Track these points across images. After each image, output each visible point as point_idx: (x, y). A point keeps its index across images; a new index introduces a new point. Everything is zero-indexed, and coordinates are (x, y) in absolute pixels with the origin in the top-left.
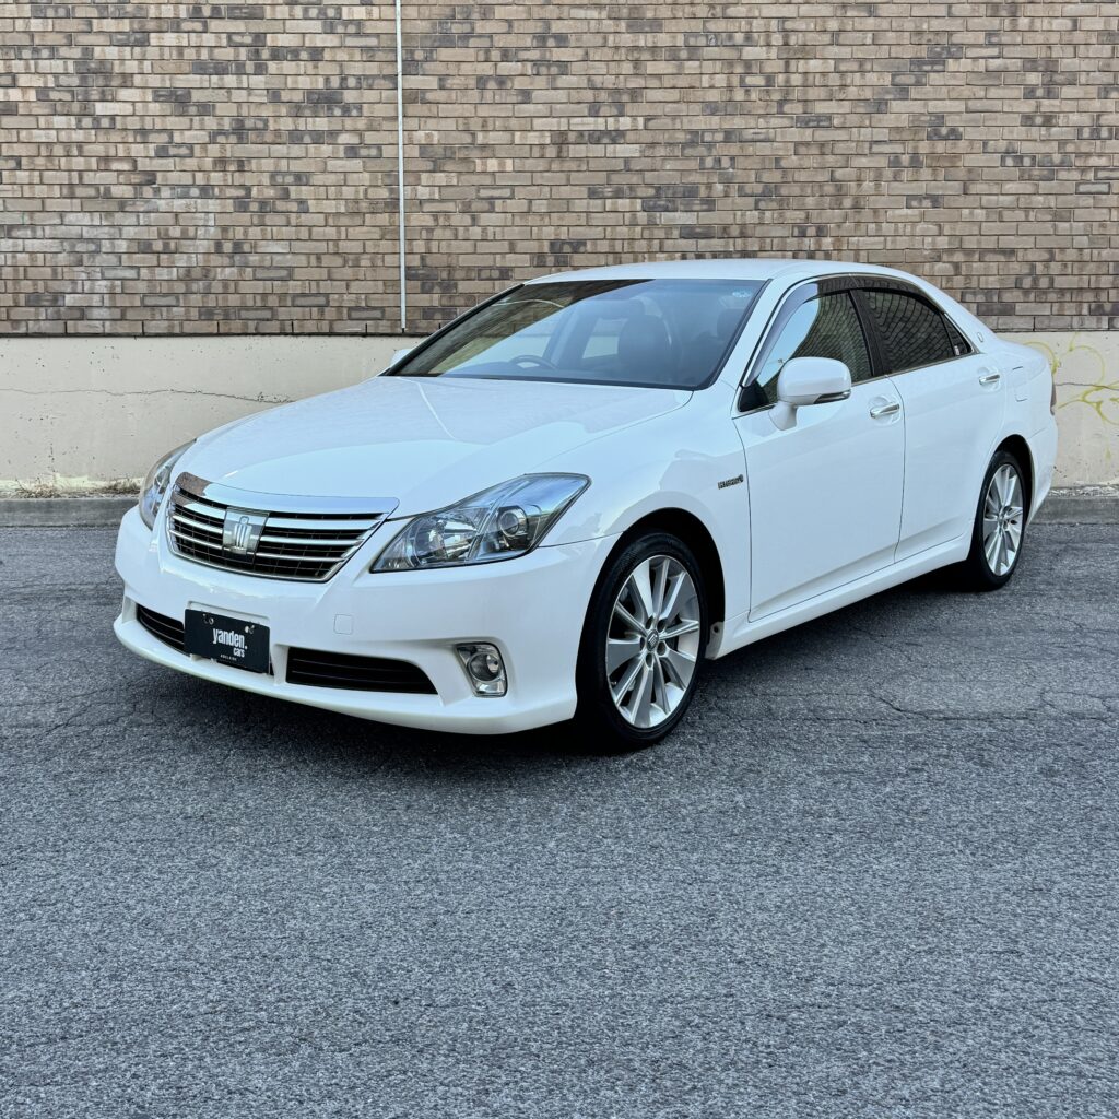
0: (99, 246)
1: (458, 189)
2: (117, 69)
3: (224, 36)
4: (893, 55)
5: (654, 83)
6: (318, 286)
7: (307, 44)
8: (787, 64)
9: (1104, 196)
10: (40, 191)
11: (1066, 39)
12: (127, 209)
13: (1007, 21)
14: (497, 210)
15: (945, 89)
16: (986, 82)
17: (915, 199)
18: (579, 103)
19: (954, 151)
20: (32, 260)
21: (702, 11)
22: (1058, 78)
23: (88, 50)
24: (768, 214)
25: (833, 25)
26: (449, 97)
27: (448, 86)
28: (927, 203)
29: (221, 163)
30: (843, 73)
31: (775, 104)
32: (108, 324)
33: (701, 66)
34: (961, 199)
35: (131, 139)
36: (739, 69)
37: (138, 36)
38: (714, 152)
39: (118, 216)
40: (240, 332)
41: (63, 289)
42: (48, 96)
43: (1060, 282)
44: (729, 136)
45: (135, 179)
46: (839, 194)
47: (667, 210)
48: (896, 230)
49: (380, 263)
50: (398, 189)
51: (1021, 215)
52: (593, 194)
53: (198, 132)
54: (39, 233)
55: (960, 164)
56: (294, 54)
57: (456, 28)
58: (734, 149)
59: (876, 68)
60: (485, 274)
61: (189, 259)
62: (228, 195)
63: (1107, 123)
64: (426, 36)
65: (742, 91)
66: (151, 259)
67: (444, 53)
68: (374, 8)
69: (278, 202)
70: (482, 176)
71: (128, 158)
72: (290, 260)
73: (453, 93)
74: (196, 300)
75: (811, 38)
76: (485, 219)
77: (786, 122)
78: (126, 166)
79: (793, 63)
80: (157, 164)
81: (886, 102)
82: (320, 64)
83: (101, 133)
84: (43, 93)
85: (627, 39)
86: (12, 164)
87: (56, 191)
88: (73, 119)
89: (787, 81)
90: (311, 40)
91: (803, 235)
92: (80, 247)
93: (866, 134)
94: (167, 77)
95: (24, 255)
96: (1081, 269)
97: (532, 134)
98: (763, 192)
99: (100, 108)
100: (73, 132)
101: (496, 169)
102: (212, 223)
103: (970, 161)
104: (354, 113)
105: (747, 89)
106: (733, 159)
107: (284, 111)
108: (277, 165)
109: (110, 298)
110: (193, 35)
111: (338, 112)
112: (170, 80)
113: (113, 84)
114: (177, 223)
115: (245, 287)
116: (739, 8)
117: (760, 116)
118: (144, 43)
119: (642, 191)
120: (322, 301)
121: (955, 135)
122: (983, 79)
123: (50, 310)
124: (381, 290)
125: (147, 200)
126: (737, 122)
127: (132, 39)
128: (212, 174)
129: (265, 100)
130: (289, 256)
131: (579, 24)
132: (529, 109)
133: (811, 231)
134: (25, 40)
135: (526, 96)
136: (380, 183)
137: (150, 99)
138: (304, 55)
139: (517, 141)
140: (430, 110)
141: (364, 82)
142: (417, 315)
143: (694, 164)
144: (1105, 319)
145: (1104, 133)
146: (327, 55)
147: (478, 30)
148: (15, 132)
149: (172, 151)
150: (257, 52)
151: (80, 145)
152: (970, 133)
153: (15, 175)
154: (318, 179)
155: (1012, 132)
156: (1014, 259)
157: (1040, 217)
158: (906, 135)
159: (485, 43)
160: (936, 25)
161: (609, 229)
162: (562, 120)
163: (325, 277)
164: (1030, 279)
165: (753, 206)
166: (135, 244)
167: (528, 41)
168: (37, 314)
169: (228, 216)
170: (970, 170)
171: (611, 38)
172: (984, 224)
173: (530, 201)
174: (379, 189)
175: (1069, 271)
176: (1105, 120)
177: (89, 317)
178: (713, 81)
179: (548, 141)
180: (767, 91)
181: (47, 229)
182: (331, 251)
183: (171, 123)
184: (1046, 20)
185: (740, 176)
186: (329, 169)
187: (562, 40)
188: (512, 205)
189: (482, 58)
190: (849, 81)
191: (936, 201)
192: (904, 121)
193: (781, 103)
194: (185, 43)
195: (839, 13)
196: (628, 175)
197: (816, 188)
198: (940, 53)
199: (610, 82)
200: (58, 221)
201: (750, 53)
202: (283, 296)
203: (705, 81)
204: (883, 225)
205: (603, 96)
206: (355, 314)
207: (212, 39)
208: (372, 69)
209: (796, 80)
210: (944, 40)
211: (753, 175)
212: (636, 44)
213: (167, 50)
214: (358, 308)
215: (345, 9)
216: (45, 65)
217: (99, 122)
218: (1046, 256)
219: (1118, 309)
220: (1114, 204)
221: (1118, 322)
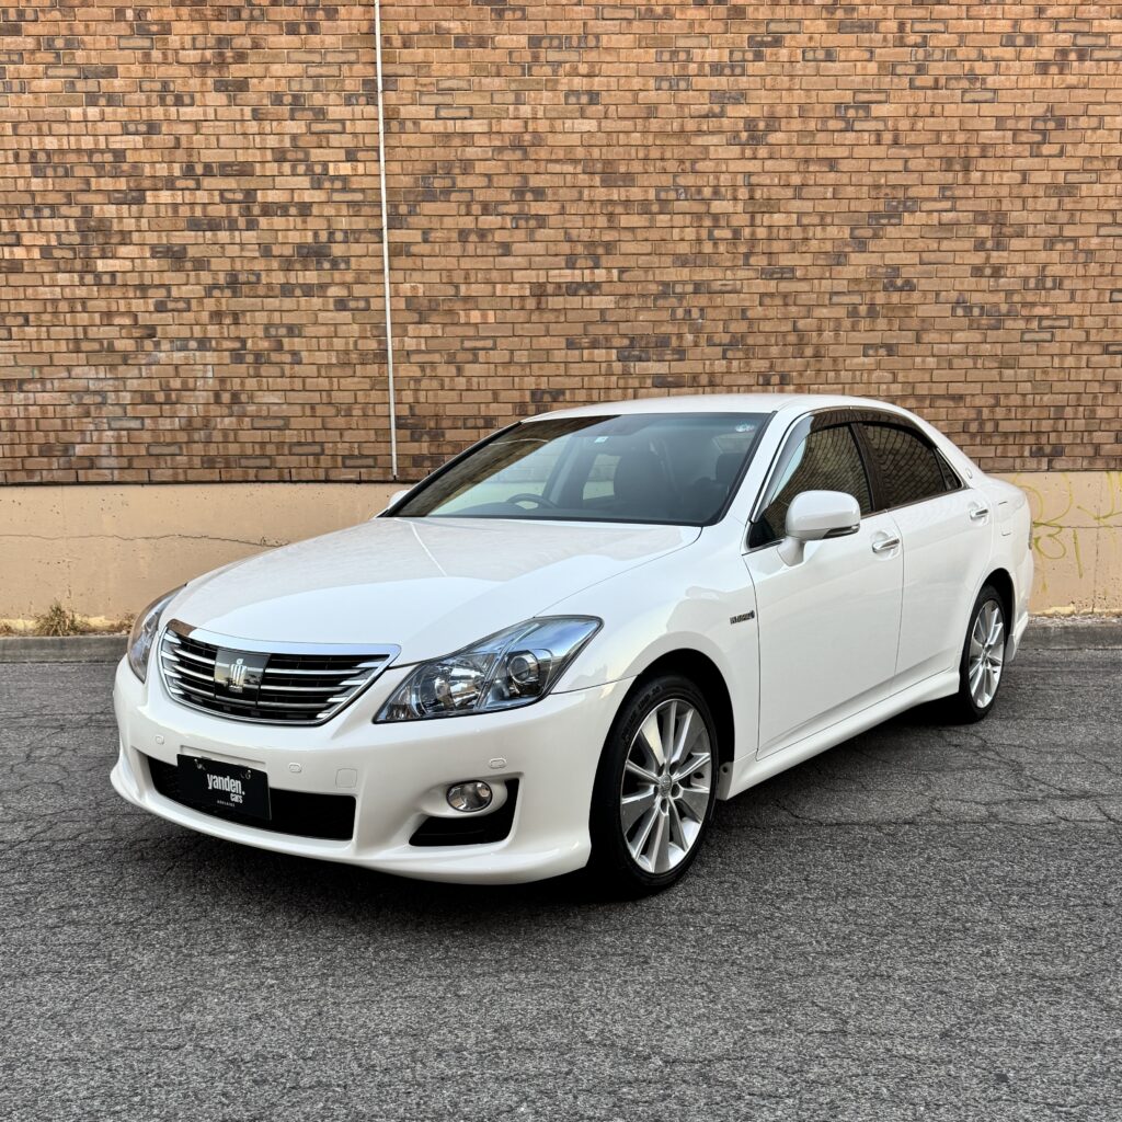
0: (105, 398)
1: (443, 340)
2: (116, 227)
3: (217, 193)
4: (852, 209)
5: (627, 236)
6: (313, 435)
7: (296, 199)
8: (753, 218)
9: (1047, 344)
10: (48, 346)
11: (1015, 192)
12: (130, 362)
13: (960, 175)
14: (481, 360)
15: (900, 242)
16: (939, 235)
17: (872, 348)
18: (556, 255)
19: (907, 301)
20: (43, 412)
21: (672, 166)
22: (1007, 230)
23: (87, 209)
24: (735, 363)
25: (796, 179)
26: (433, 249)
27: (431, 239)
28: (882, 352)
29: (217, 316)
30: (804, 227)
31: (742, 257)
32: (116, 472)
33: (671, 220)
34: (915, 347)
35: (131, 295)
36: (707, 222)
37: (134, 194)
38: (685, 303)
39: (121, 368)
40: (241, 479)
41: (73, 440)
42: (51, 254)
43: (1005, 426)
44: (698, 288)
45: (137, 333)
46: (801, 344)
47: (640, 360)
48: (854, 377)
49: (371, 413)
50: (386, 341)
51: (969, 363)
52: (571, 344)
53: (195, 287)
54: (49, 386)
55: (914, 314)
56: (283, 209)
57: (438, 183)
58: (703, 300)
59: (836, 221)
60: (470, 423)
61: (190, 409)
62: (225, 347)
63: (1052, 273)
64: (409, 191)
65: (710, 244)
66: (155, 410)
67: (428, 208)
68: (359, 164)
69: (272, 354)
70: (466, 328)
71: (129, 313)
72: (286, 410)
73: (437, 247)
74: (198, 449)
75: (776, 193)
76: (470, 369)
77: (752, 274)
78: (127, 321)
79: (758, 216)
80: (157, 318)
81: (846, 255)
82: (309, 219)
83: (103, 289)
84: (46, 251)
85: (601, 193)
86: (20, 320)
87: (63, 346)
88: (76, 276)
89: (753, 233)
90: (299, 196)
91: (767, 383)
92: (87, 399)
93: (826, 285)
94: (164, 234)
95: (35, 407)
96: (1024, 414)
97: (512, 286)
98: (731, 341)
99: (101, 265)
100: (77, 289)
101: (479, 321)
102: (210, 374)
103: (923, 311)
104: (343, 266)
105: (716, 242)
106: (702, 309)
107: (275, 264)
108: (269, 318)
109: (117, 448)
110: (187, 192)
111: (327, 265)
112: (167, 236)
113: (113, 241)
114: (177, 375)
115: (244, 436)
116: (708, 163)
117: (727, 268)
118: (141, 201)
119: (617, 342)
120: (317, 449)
121: (909, 287)
122: (936, 232)
123: (62, 460)
124: (373, 438)
125: (148, 354)
126: (706, 274)
127: (129, 197)
128: (209, 327)
129: (257, 254)
130: (285, 407)
131: (556, 178)
132: (509, 261)
133: (775, 379)
134: (27, 199)
135: (506, 250)
136: (369, 334)
137: (148, 255)
138: (293, 211)
139: (498, 293)
140: (414, 263)
141: (351, 236)
142: (408, 463)
143: (665, 315)
144: (1045, 461)
145: (1049, 284)
146: (315, 210)
147: (460, 184)
148: (21, 289)
149: (171, 305)
150: (248, 208)
151: (84, 301)
152: (924, 284)
153: (23, 331)
154: (310, 331)
155: (962, 283)
156: (962, 405)
157: (987, 364)
158: (864, 287)
159: (466, 197)
160: (893, 179)
161: (586, 379)
162: (541, 272)
163: (320, 427)
164: (976, 423)
165: (720, 356)
166: (138, 395)
167: (507, 195)
168: (50, 464)
169: (225, 367)
170: (923, 320)
171: (586, 192)
172: (935, 372)
173: (512, 351)
174: (368, 341)
175: (1013, 416)
176: (1050, 271)
177: (99, 466)
178: (684, 236)
179: (527, 293)
180: (734, 244)
181: (56, 382)
182: (324, 401)
183: (169, 278)
184: (997, 174)
185: (709, 326)
186: (320, 321)
187: (539, 194)
188: (496, 356)
189: (463, 211)
190: (811, 235)
191: (891, 349)
192: (861, 273)
193: (747, 256)
194: (179, 200)
195: (801, 168)
196: (603, 326)
197: (780, 338)
198: (898, 206)
199: (585, 235)
200: (65, 374)
201: (717, 207)
202: (280, 444)
203: (676, 233)
204: (842, 373)
205: (580, 249)
206: (348, 462)
207: (206, 197)
208: (359, 223)
209: (761, 233)
210: (900, 194)
211: (721, 325)
212: (611, 198)
213: (162, 208)
214: (352, 456)
215: (331, 166)
216: (47, 224)
217: (101, 279)
218: (992, 401)
219: (1058, 451)
220: (1057, 352)
221: (1058, 464)
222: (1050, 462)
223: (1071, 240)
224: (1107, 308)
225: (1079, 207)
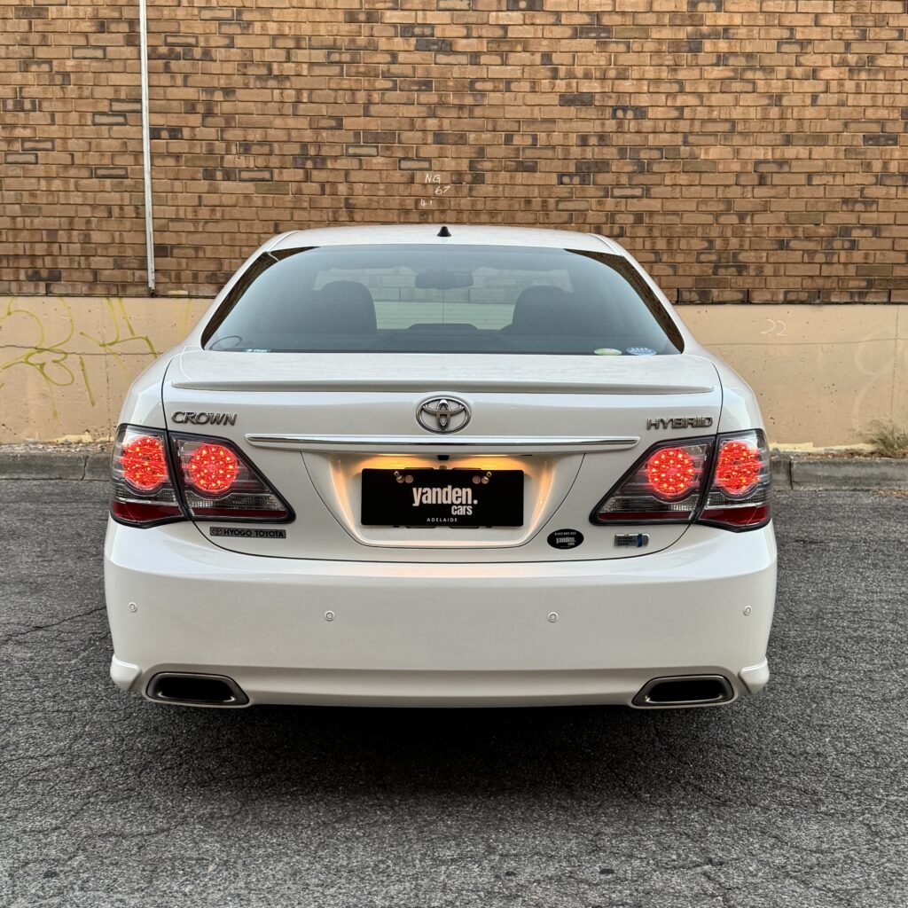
9: (33, 166)
63: (30, 95)
145: (27, 105)
219: (54, 276)
220: (43, 174)
221: (56, 289)
222: (47, 286)
223: (45, 62)
224: (90, 131)
225: (51, 28)
